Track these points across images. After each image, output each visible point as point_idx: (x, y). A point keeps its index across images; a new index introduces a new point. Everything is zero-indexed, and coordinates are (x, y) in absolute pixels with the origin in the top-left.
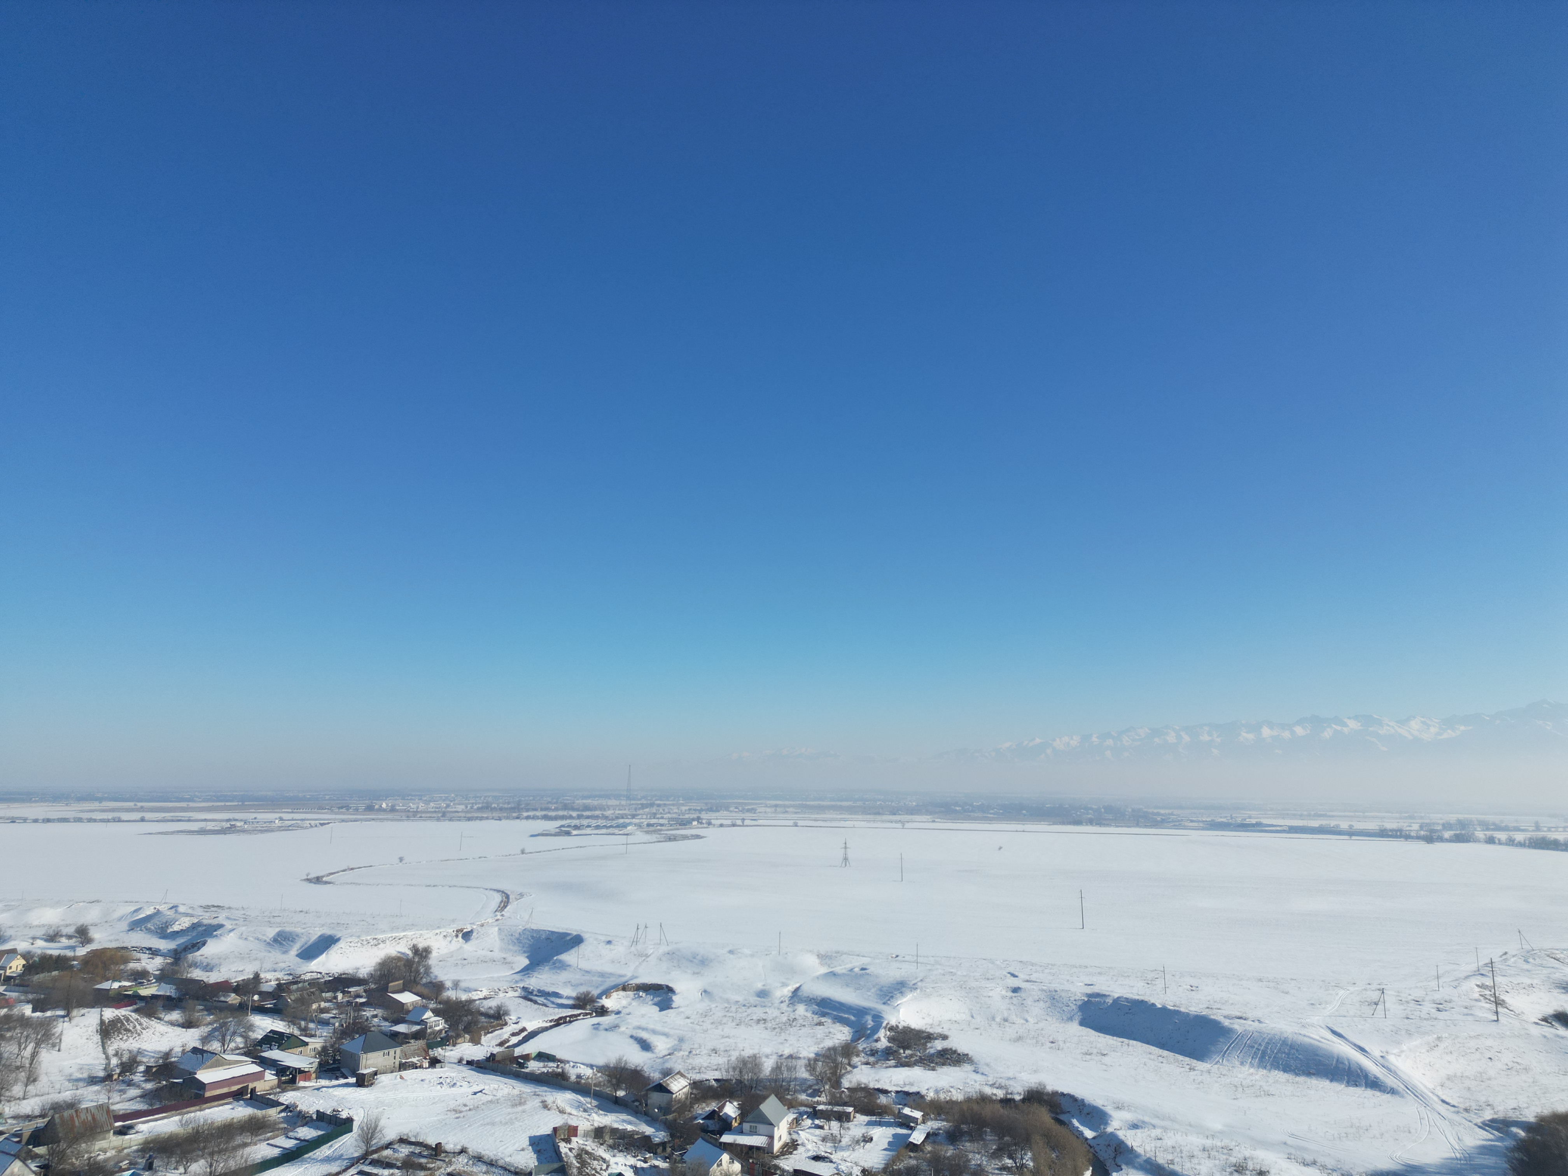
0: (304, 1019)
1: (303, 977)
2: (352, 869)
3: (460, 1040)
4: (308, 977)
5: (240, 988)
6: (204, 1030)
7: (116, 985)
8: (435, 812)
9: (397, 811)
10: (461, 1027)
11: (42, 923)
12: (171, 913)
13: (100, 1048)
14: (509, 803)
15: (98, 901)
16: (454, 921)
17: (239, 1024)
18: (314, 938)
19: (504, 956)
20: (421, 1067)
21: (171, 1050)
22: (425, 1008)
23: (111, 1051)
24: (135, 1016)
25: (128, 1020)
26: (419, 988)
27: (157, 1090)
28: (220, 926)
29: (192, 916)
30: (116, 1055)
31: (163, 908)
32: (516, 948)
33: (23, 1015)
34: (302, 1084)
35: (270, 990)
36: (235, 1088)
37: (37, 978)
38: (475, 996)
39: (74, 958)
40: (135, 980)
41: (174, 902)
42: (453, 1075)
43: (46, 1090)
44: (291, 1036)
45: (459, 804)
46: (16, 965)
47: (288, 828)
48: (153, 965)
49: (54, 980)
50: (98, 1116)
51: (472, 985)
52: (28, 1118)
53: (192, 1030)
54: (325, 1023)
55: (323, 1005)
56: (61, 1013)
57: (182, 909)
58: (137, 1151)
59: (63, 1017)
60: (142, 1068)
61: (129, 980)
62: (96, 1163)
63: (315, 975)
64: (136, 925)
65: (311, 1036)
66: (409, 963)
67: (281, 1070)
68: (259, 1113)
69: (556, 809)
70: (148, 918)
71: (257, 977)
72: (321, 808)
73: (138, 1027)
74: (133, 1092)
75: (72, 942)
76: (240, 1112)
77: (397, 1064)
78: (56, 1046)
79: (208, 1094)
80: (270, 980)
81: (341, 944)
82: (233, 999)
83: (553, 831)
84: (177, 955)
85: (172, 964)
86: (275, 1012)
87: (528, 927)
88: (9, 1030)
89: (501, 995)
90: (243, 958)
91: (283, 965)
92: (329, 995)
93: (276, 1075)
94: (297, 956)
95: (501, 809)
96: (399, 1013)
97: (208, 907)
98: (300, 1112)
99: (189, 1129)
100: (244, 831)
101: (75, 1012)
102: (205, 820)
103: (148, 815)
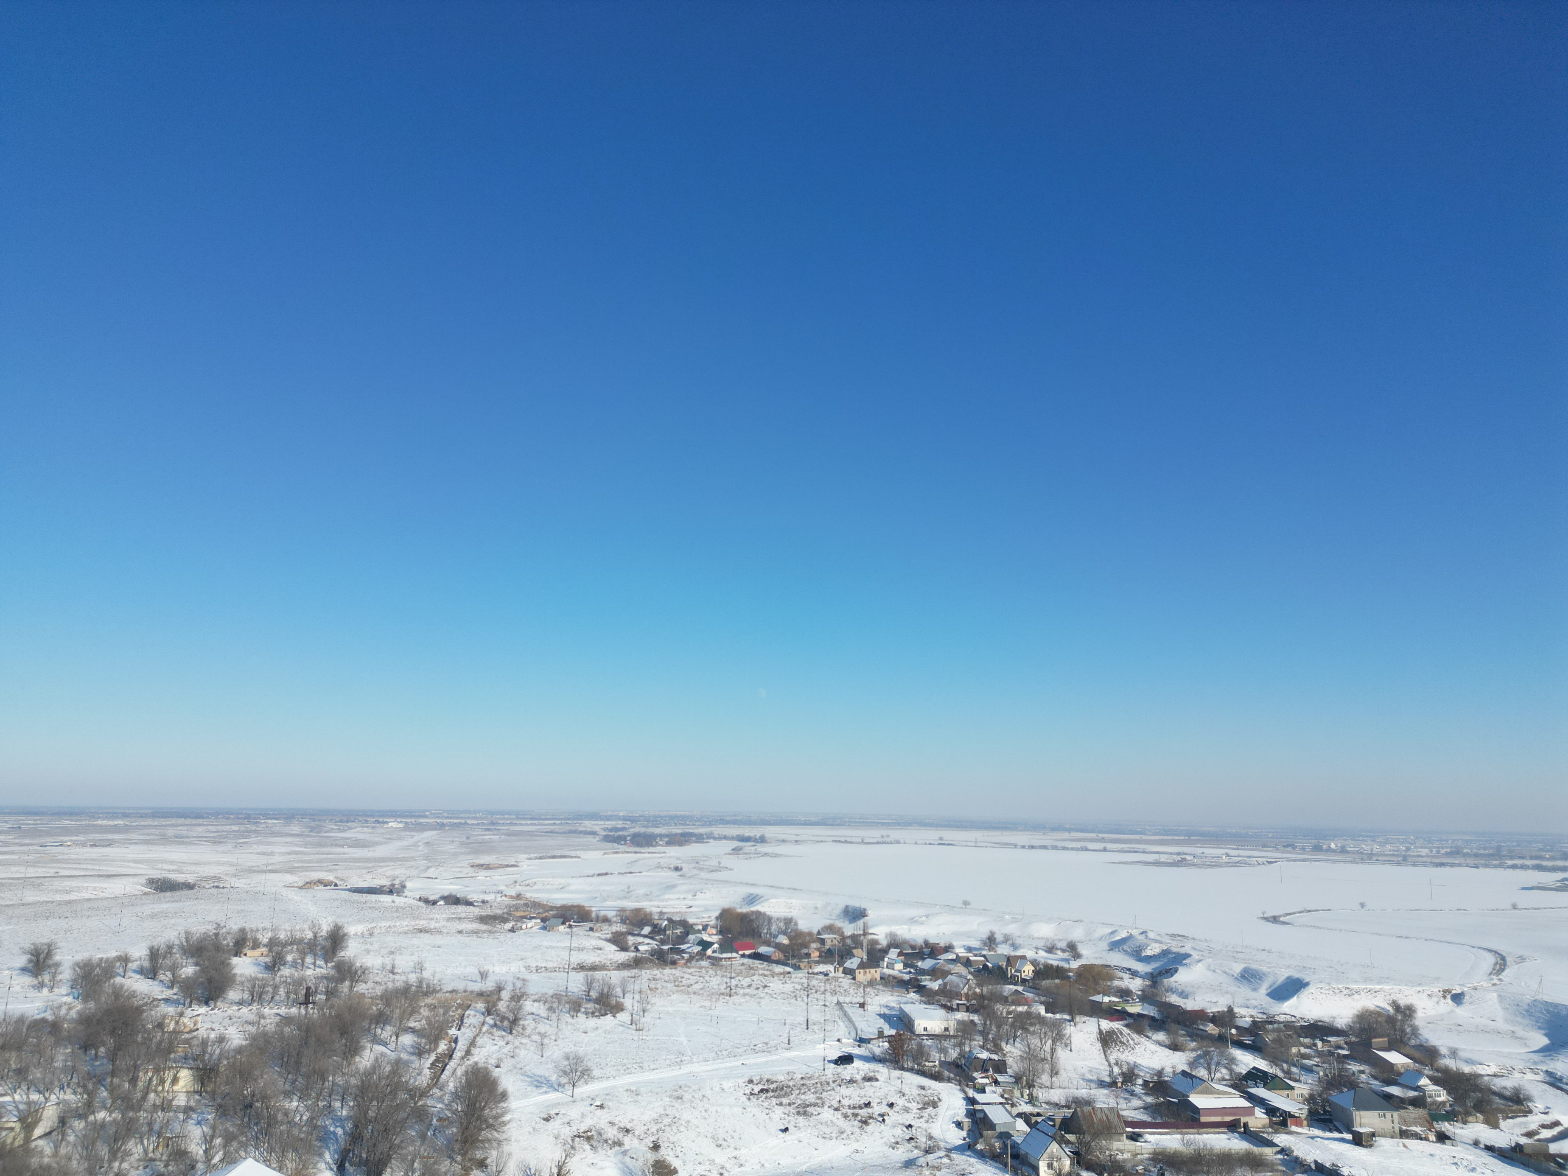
0: (1287, 1062)
1: (1277, 1018)
2: (1309, 911)
3: (1470, 1119)
4: (1282, 1018)
5: (1215, 1019)
6: (1190, 1055)
7: (1106, 999)
8: (1394, 855)
9: (1348, 852)
10: (1469, 1103)
11: (1040, 936)
12: (1142, 937)
13: (1103, 1055)
14: (1485, 849)
15: (1081, 921)
16: (1437, 979)
17: (1222, 1054)
18: (1281, 979)
19: (1512, 1029)
20: (1426, 1139)
21: (1163, 1069)
22: (1420, 1074)
23: (1112, 1059)
24: (1126, 1031)
25: (1121, 1033)
26: (1408, 1050)
27: (1157, 1105)
28: (1188, 956)
29: (1161, 943)
30: (1117, 1064)
31: (1135, 932)
32: (1527, 1021)
33: (1039, 1013)
34: (1294, 1128)
35: (1247, 1026)
36: (1228, 1119)
37: (1045, 983)
38: (1481, 1070)
39: (1070, 970)
40: (1121, 997)
41: (1145, 928)
42: (1469, 1157)
43: (1066, 1084)
44: (1274, 1077)
45: (1421, 848)
46: (1028, 971)
47: (1235, 865)
48: (1136, 985)
49: (1057, 986)
50: (1111, 1117)
51: (1475, 1057)
52: (1057, 1105)
53: (1179, 1053)
54: (1309, 1070)
55: (1303, 1050)
56: (1067, 1017)
57: (1151, 935)
58: (1149, 1159)
59: (1070, 1021)
60: (1140, 1081)
61: (1116, 996)
62: (1116, 1161)
63: (1289, 1018)
64: (1115, 945)
65: (1296, 1081)
66: (1391, 1020)
67: (1271, 1111)
68: (1256, 1150)
69: (1552, 858)
70: (1124, 941)
71: (1230, 1010)
72: (1264, 846)
73: (1131, 1042)
74: (1136, 1103)
75: (1066, 955)
76: (1236, 1144)
77: (1397, 1130)
78: (1068, 1045)
79: (1203, 1119)
80: (1245, 1016)
81: (1311, 989)
82: (1211, 1029)
83: (1553, 885)
84: (1155, 978)
85: (1151, 986)
86: (1255, 1048)
87: (1539, 997)
88: (1031, 1025)
89: (1517, 1075)
90: (1214, 990)
91: (1254, 1003)
92: (1307, 1041)
93: (1266, 1114)
94: (1267, 995)
95: (1476, 855)
96: (1389, 1074)
97: (1173, 935)
98: (1297, 1158)
99: (1191, 1150)
100: (1194, 865)
101: (1078, 1019)
102: (1158, 853)
103: (1110, 846)
